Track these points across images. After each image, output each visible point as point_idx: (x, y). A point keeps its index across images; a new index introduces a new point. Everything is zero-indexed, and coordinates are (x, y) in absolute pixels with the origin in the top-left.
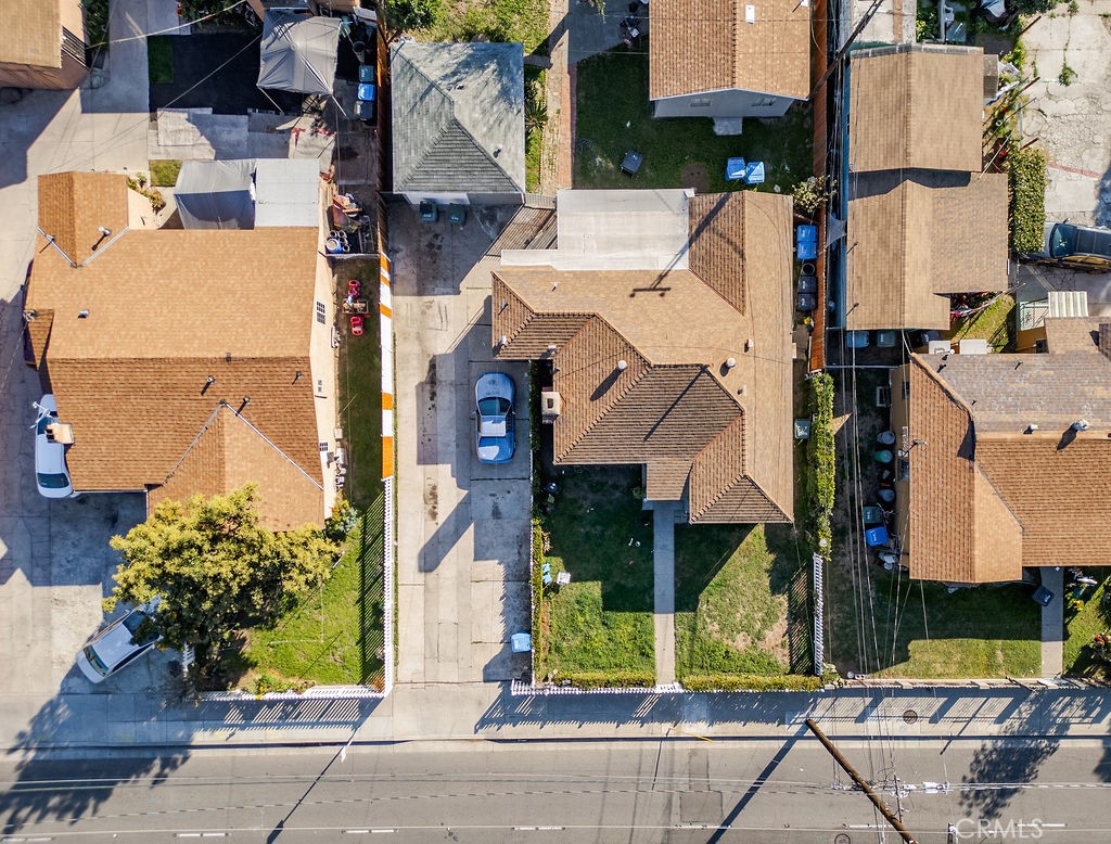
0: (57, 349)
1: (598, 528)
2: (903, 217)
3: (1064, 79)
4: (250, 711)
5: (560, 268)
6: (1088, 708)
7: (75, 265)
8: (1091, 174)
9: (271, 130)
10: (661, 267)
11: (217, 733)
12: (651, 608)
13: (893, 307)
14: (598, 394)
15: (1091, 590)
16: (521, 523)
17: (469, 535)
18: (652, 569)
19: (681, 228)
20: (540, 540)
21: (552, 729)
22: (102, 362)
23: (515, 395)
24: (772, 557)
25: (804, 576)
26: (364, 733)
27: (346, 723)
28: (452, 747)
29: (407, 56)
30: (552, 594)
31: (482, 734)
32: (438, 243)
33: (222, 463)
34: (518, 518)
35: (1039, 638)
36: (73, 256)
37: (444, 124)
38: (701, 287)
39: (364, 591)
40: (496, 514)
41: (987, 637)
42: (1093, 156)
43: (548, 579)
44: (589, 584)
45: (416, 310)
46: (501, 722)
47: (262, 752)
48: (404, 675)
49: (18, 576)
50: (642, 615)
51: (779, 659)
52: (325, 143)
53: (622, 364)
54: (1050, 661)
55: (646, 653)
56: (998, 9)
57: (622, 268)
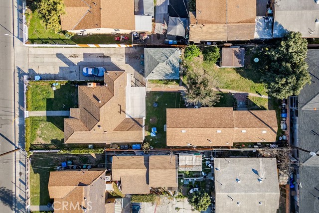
1: (68, 97)
2: (138, 168)
3: (177, 208)
4: (21, 11)
5: (126, 87)
9: (164, 19)
10: (126, 112)
11: (16, 3)
12: (47, 110)
13: (117, 167)
14: (94, 96)
16: (68, 78)
17: (66, 66)
18: (57, 110)
19: (136, 116)
20: (64, 83)
21: (17, 86)
23: (99, 77)
25: (56, 148)
26: (16, 39)
27: (18, 35)
28: (13, 61)
29: (175, 52)
30: (51, 85)
31: (16, 68)
32: (138, 58)
33: (76, 6)
34: (70, 77)
35: (40, 205)
37: (158, 60)
38: (121, 121)
39: (51, 39)
40: (71, 72)
41: (40, 192)
43: (54, 85)
44: (53, 95)
45: (122, 53)
46: (19, 73)
48: (30, 49)
50: (46, 108)
51: (35, 142)
52: (161, 32)
53: (100, 102)
55: (36, 109)
56: (191, 191)
57: (126, 102)
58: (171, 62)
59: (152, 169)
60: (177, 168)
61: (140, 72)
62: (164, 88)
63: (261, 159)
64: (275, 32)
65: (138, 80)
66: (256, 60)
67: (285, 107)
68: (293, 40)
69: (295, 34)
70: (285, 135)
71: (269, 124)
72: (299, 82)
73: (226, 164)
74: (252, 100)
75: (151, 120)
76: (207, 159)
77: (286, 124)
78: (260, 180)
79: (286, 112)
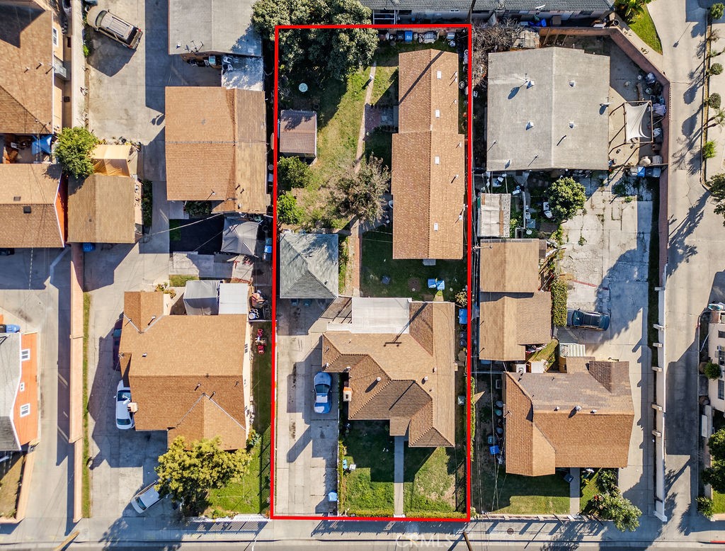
0: (134, 371)
1: (369, 443)
2: (503, 312)
3: (581, 243)
4: (208, 526)
5: (353, 332)
6: (591, 529)
7: (140, 332)
8: (593, 285)
9: (224, 262)
10: (398, 332)
11: (193, 535)
12: (393, 480)
13: (499, 351)
14: (368, 390)
15: (592, 475)
16: (333, 440)
17: (310, 445)
18: (393, 462)
19: (406, 315)
20: (342, 449)
21: (347, 535)
22: (153, 377)
23: (332, 383)
24: (449, 457)
25: (463, 466)
26: (260, 536)
27: (252, 532)
28: (301, 543)
29: (288, 240)
30: (347, 474)
31: (314, 537)
32: (299, 311)
33: (202, 420)
34: (332, 438)
35: (569, 496)
36: (139, 328)
37: (303, 272)
38: (414, 342)
39: (262, 470)
40: (322, 436)
41: (545, 496)
42: (594, 277)
43: (345, 467)
44: (364, 469)
45: (288, 342)
46: (323, 532)
47: (213, 544)
48: (279, 510)
49: (105, 463)
50: (388, 483)
51: (451, 504)
52: (248, 268)
53: (379, 379)
54: (575, 505)
55: (390, 501)
56: (549, 215)
57: (380, 332)
58: (306, 248)
59: (504, 286)
60: (504, 240)
61: (323, 308)
62: (354, 265)
63: (490, 82)
64: (251, 51)
65: (339, 312)
66: (303, 88)
67: (394, 35)
68: (267, 18)
69: (256, 14)
70: (446, 35)
71: (425, 66)
72: (347, 7)
73: (498, 149)
74: (379, 97)
75: (414, 290)
76: (488, 184)
77: (425, 33)
78: (530, 84)
79: (403, 33)
